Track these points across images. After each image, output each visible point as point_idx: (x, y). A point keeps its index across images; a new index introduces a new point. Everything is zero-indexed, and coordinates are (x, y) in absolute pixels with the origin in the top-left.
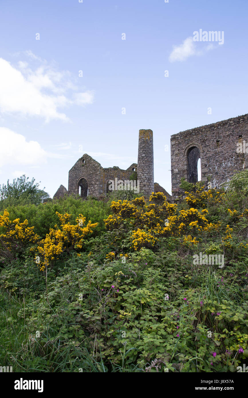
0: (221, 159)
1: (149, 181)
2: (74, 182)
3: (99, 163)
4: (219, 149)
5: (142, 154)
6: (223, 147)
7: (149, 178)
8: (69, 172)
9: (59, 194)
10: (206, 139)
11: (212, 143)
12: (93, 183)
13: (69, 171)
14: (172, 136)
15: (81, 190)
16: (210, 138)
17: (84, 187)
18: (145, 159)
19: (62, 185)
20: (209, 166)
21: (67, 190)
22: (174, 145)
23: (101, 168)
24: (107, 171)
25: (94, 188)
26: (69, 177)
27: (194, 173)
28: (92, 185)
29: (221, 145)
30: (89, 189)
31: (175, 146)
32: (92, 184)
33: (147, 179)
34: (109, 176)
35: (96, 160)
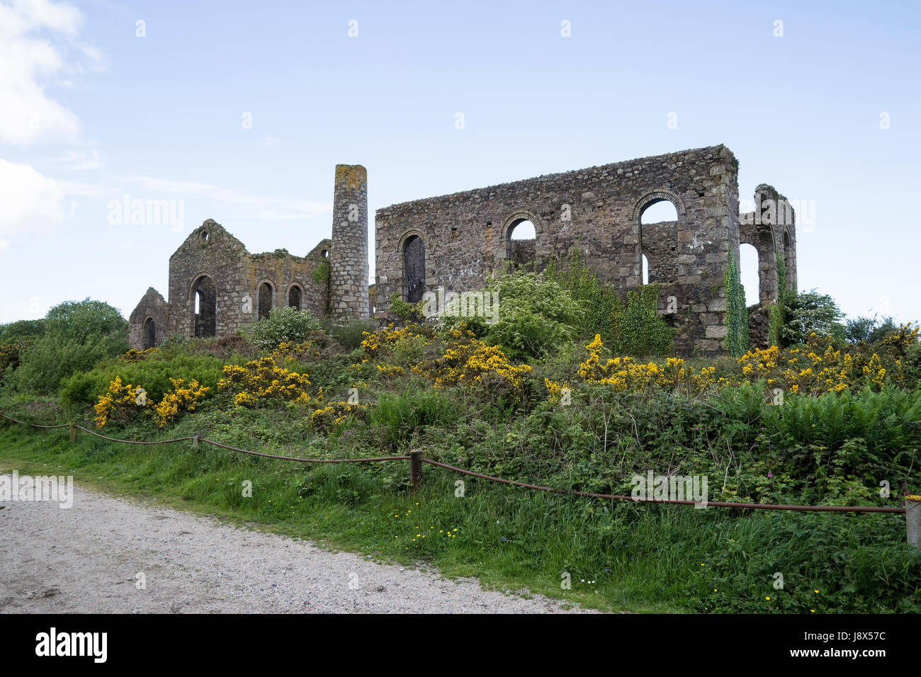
0: (458, 262)
1: (357, 283)
2: (181, 283)
3: (241, 243)
4: (455, 244)
5: (342, 221)
6: (462, 241)
7: (356, 276)
8: (170, 260)
9: (146, 310)
10: (435, 222)
11: (444, 231)
12: (228, 287)
13: (170, 257)
14: (378, 211)
15: (201, 301)
16: (442, 221)
17: (206, 294)
18: (348, 233)
19: (151, 289)
20: (439, 273)
21: (166, 299)
22: (381, 229)
23: (245, 254)
24: (260, 261)
25: (231, 298)
26: (171, 271)
27: (422, 281)
28: (225, 293)
29: (458, 236)
30: (218, 302)
31: (383, 232)
32: (225, 290)
33: (353, 278)
34: (266, 271)
35: (235, 236)
